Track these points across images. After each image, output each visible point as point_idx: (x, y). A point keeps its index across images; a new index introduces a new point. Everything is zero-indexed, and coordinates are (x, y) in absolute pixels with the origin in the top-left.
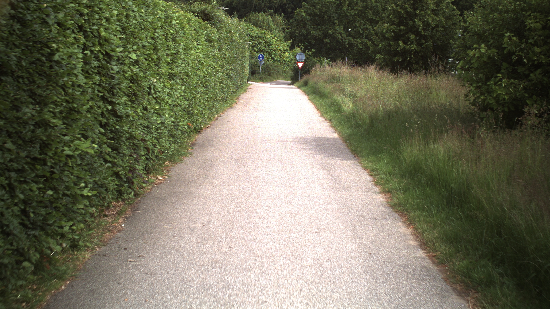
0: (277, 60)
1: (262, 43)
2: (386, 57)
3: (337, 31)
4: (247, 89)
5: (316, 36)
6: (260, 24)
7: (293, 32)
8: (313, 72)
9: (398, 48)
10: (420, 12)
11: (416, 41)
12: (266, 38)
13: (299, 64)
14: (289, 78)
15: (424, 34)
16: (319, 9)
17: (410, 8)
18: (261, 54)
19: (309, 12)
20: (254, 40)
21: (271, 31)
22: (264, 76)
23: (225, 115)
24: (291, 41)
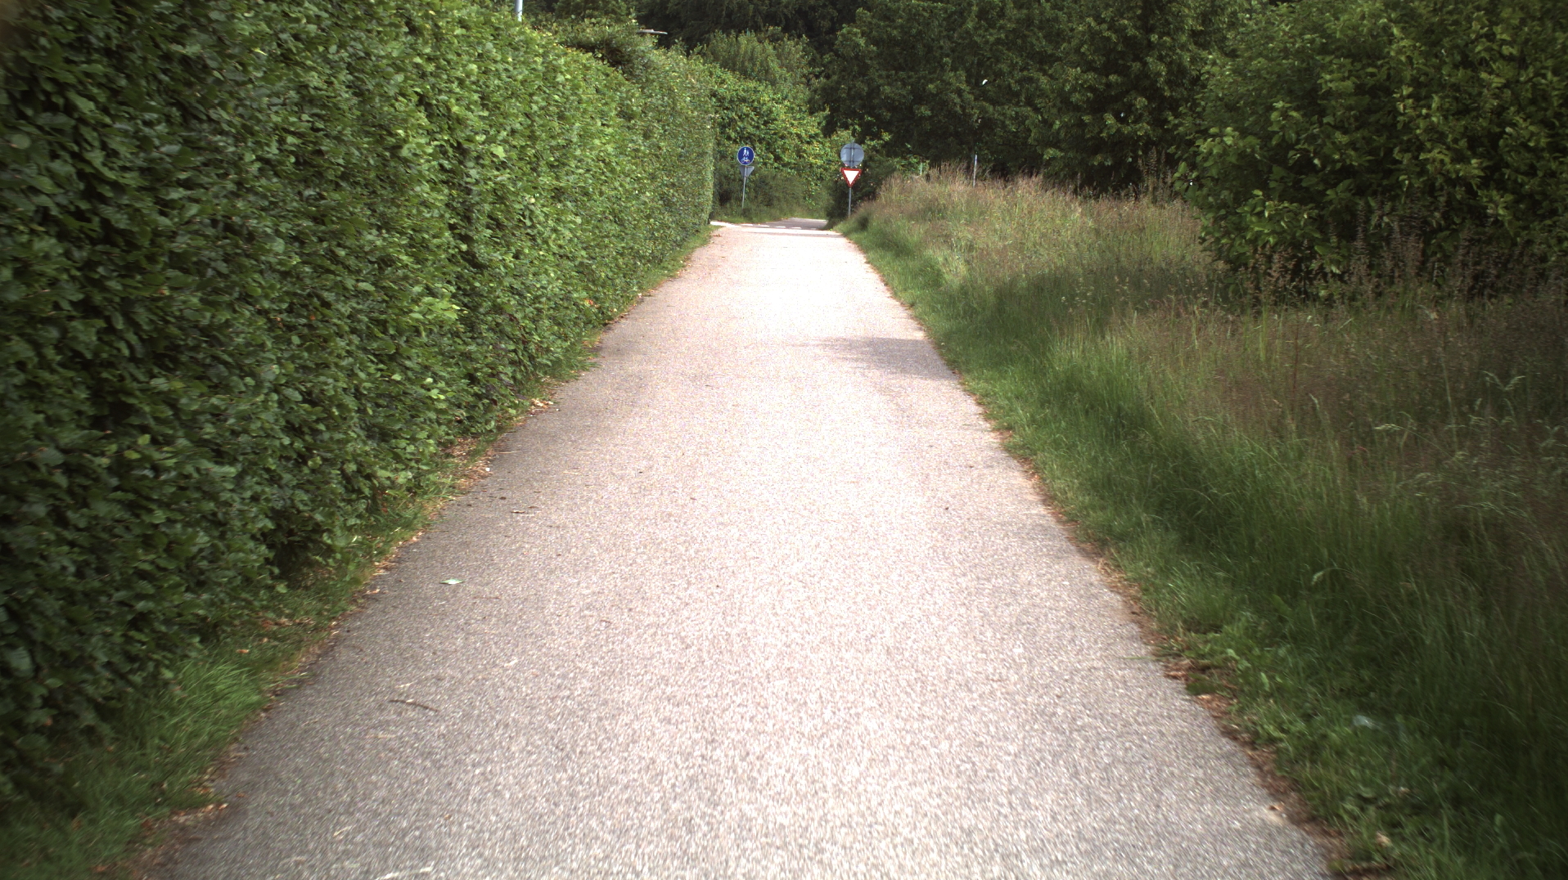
0: (789, 163)
1: (747, 115)
2: (1071, 154)
3: (950, 84)
4: (710, 237)
5: (894, 100)
6: (743, 62)
7: (832, 87)
8: (883, 194)
9: (1101, 132)
10: (1160, 38)
11: (1150, 113)
12: (759, 103)
13: (846, 172)
14: (823, 213)
15: (1171, 96)
16: (902, 26)
17: (1135, 27)
18: (745, 148)
19: (875, 34)
20: (727, 109)
21: (773, 83)
22: (754, 207)
23: (658, 294)
24: (827, 112)
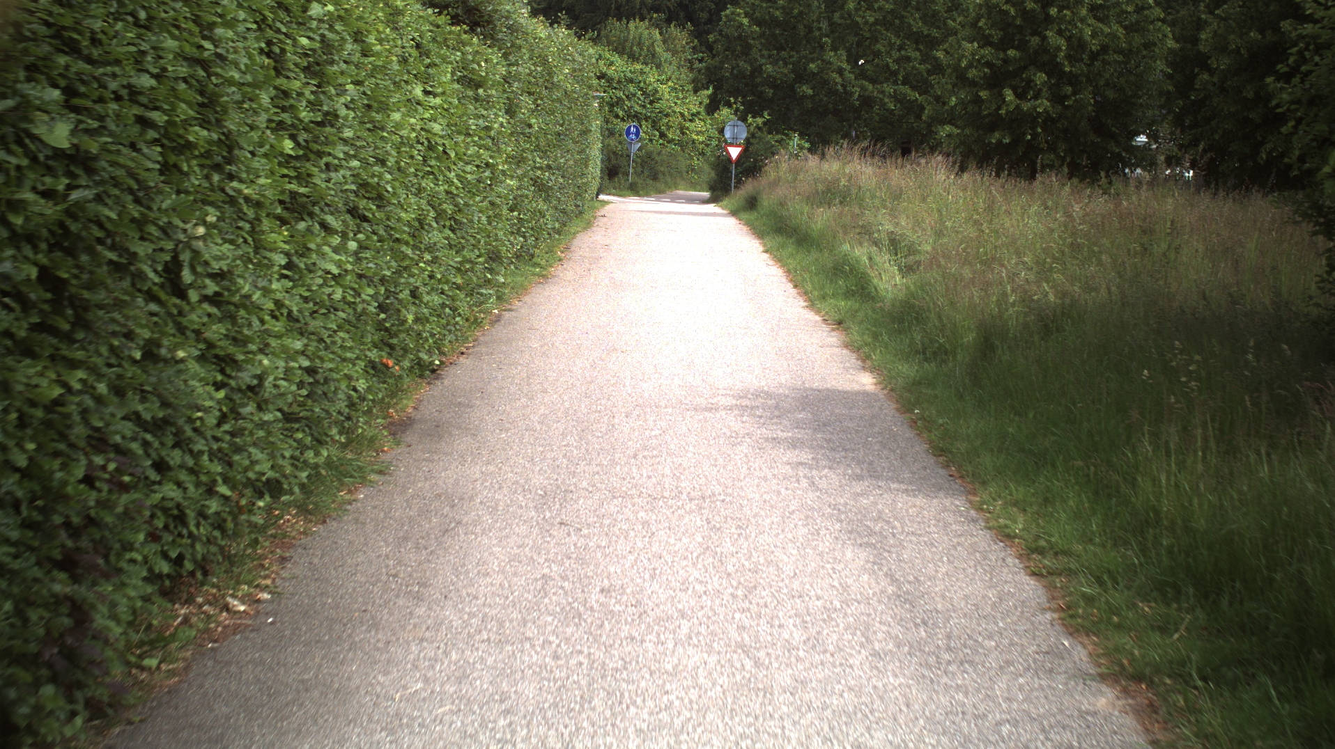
0: (673, 140)
1: (634, 95)
2: (967, 131)
3: (830, 63)
4: (595, 218)
5: (775, 79)
6: (631, 48)
7: (716, 67)
9: (999, 108)
10: (1059, 11)
11: (1050, 88)
12: (645, 83)
13: (729, 148)
14: (705, 186)
15: (1071, 71)
16: (783, 8)
18: (632, 126)
19: (757, 14)
20: (615, 88)
21: (658, 66)
22: (640, 182)
23: (522, 307)
24: (710, 91)
